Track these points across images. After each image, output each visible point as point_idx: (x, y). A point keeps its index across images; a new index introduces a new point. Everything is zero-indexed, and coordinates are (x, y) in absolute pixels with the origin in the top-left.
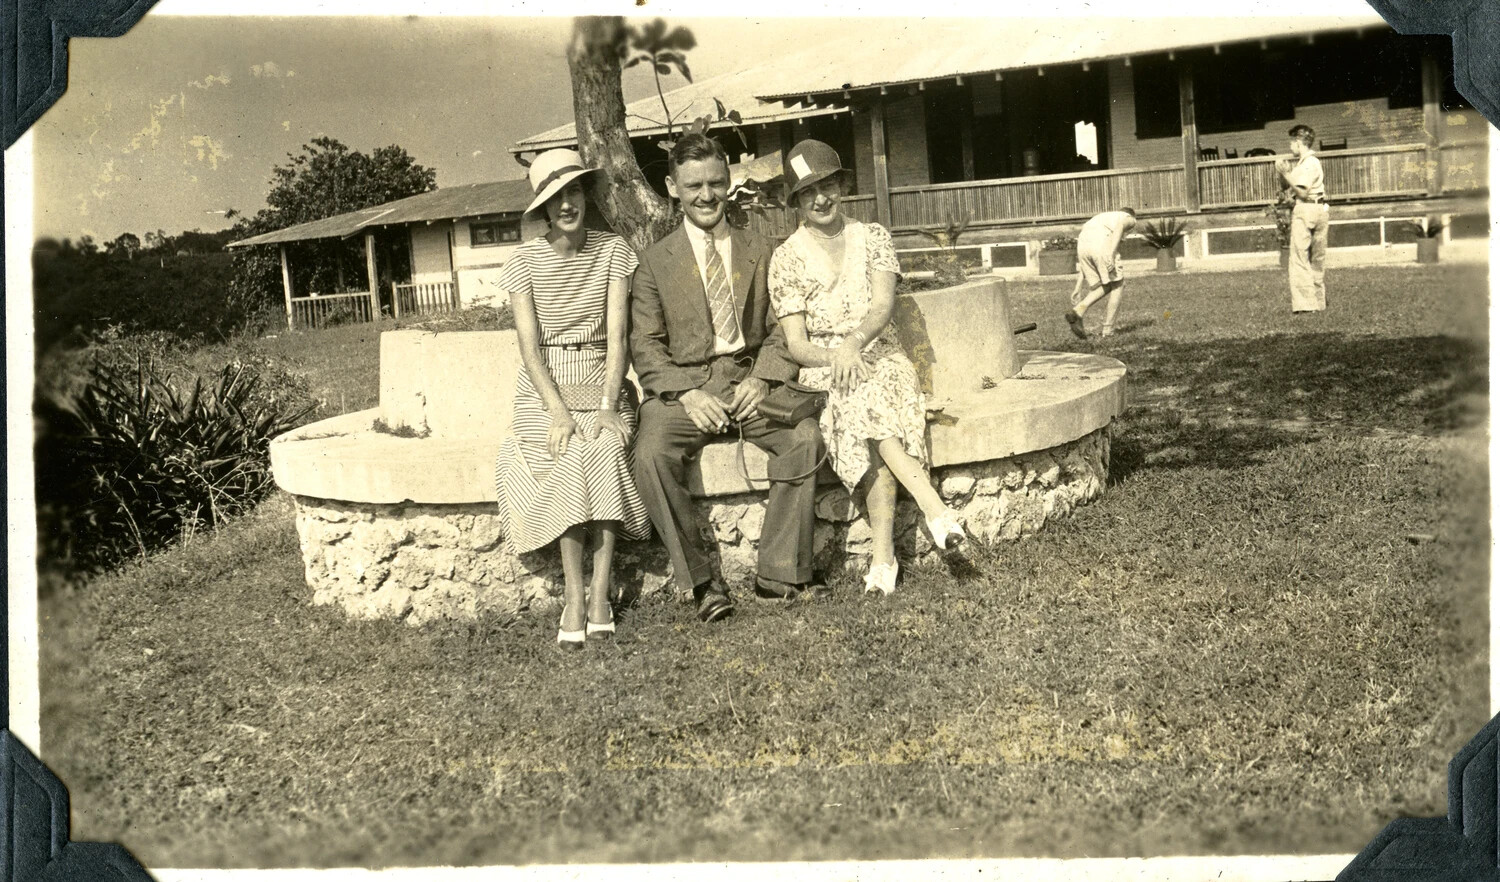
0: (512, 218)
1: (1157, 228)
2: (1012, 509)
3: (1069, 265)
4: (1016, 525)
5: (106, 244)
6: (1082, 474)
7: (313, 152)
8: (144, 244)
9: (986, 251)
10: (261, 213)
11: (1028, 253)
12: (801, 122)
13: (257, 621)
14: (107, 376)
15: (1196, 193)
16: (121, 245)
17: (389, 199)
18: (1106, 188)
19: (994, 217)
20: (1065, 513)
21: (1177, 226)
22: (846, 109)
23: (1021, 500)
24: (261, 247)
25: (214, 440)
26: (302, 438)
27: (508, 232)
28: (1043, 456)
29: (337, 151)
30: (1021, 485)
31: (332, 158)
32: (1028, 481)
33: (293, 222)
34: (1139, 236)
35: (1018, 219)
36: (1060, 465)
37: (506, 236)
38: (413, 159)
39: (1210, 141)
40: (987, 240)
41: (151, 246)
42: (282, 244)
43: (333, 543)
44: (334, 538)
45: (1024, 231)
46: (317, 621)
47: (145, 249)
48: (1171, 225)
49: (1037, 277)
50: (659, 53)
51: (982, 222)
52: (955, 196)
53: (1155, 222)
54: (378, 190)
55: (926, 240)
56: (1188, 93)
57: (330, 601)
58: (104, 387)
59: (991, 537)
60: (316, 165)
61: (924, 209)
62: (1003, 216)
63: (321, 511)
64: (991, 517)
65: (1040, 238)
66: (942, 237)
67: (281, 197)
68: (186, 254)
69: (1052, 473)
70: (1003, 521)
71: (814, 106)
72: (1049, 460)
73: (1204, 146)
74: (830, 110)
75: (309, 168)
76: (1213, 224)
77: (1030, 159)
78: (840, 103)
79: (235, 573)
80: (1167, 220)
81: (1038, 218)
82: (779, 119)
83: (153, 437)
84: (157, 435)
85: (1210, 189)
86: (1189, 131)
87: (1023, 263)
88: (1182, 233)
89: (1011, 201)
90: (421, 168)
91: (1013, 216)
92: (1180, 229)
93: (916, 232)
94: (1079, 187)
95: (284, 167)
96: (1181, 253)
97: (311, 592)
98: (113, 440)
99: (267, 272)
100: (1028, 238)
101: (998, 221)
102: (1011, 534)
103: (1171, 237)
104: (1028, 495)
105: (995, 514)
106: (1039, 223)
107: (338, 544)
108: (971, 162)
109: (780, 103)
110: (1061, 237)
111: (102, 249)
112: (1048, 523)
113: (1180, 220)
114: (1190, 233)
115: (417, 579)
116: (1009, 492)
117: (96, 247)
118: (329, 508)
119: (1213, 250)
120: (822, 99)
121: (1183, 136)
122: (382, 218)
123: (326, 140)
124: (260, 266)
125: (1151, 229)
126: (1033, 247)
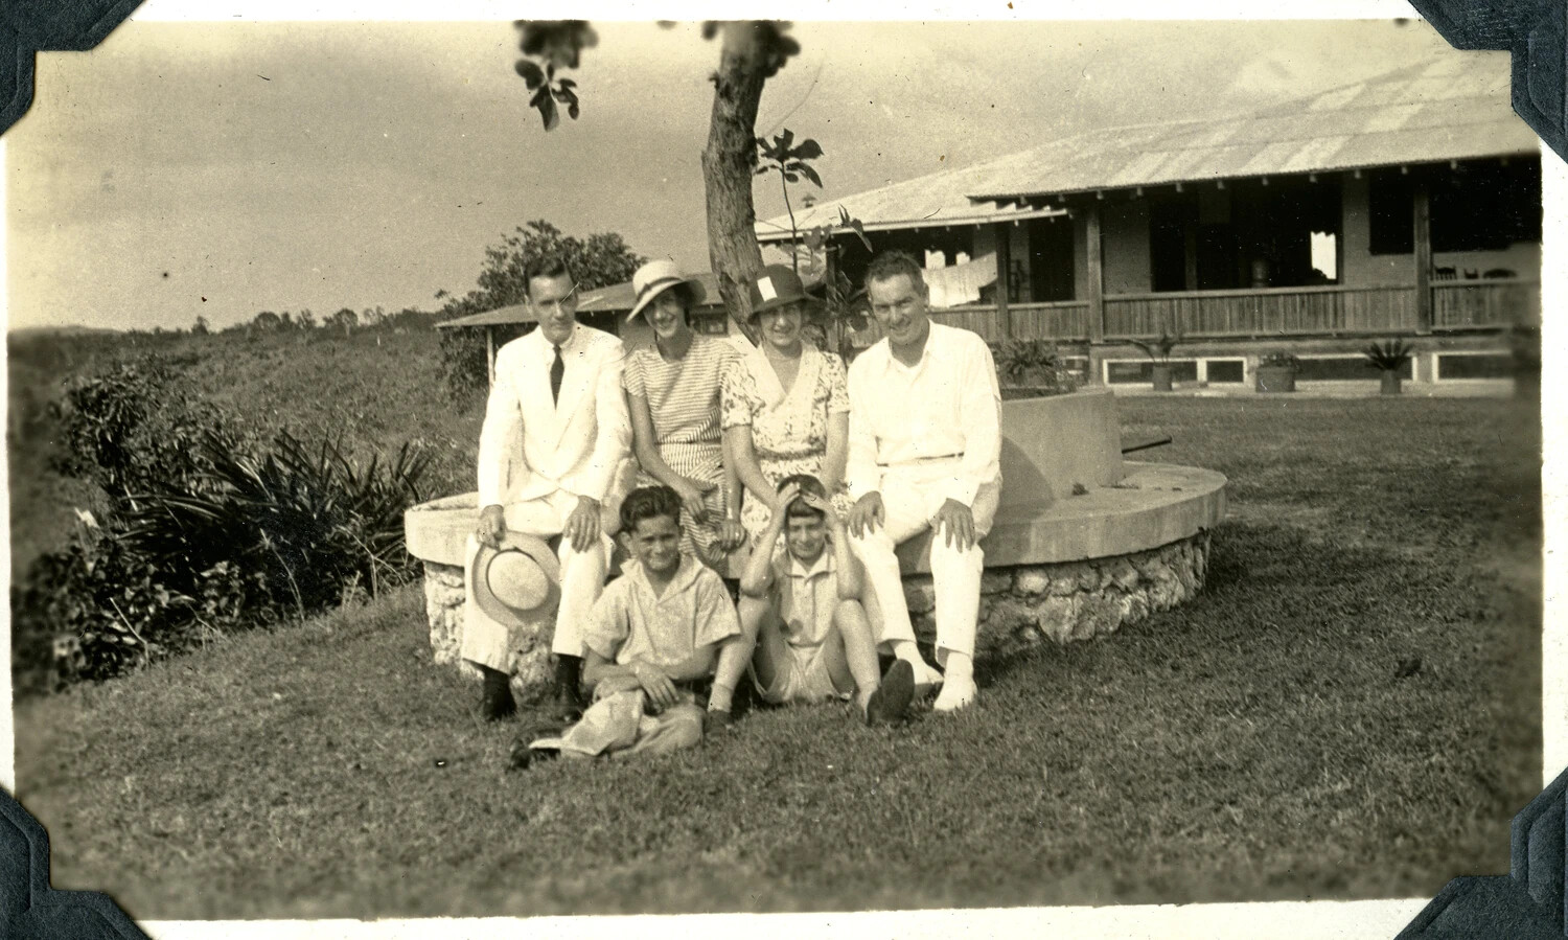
0: (719, 311)
1: (1383, 349)
2: (1085, 612)
3: (1288, 383)
4: (1090, 626)
5: (325, 319)
6: (1166, 582)
7: (527, 234)
8: (361, 320)
9: (1202, 365)
10: (471, 294)
11: (1245, 368)
12: (1017, 224)
13: (379, 676)
14: (292, 447)
15: (1426, 314)
16: (339, 320)
17: (599, 285)
18: (1331, 305)
19: (1211, 329)
20: (1143, 617)
21: (1403, 347)
22: (1064, 212)
23: (1097, 603)
24: (467, 329)
25: (387, 514)
26: (435, 508)
27: (715, 324)
28: (1121, 561)
29: (550, 235)
30: (1097, 588)
31: (545, 241)
32: (1105, 584)
33: (502, 305)
34: (1361, 355)
35: (1236, 333)
36: (1139, 572)
37: (712, 329)
38: (629, 247)
39: (1443, 260)
40: (1204, 353)
41: (369, 323)
42: (488, 326)
43: (453, 606)
44: (454, 601)
45: (1242, 346)
46: (434, 678)
47: (363, 326)
48: (1397, 347)
49: (1253, 394)
50: (786, 163)
51: (1199, 334)
52: (1172, 307)
53: (1381, 342)
54: (589, 276)
55: (1139, 351)
56: (1422, 210)
57: (447, 660)
58: (289, 457)
59: (1062, 636)
60: (529, 248)
61: (1138, 319)
62: (1221, 328)
63: (444, 576)
64: (1064, 616)
65: (1259, 353)
66: (1154, 348)
67: (494, 279)
68: (403, 332)
69: (1129, 578)
70: (1075, 622)
71: (1030, 208)
72: (1124, 564)
73: (1440, 265)
74: (1046, 212)
75: (521, 252)
76: (1444, 346)
77: (1259, 272)
78: (1056, 206)
79: (375, 634)
80: (1393, 341)
81: (1257, 332)
82: (994, 219)
83: (328, 507)
84: (332, 506)
85: (1443, 309)
86: (1423, 246)
87: (1239, 377)
88: (1409, 354)
89: (1230, 314)
90: (634, 256)
91: (1231, 328)
92: (1407, 350)
93: (1128, 342)
94: (1303, 302)
95: (495, 249)
96: (1408, 375)
97: (432, 651)
98: (289, 509)
99: (473, 354)
100: (1245, 353)
101: (1215, 334)
102: (1083, 635)
103: (1397, 358)
104: (1104, 597)
105: (1068, 613)
106: (1259, 338)
107: (458, 608)
108: (1194, 273)
109: (993, 204)
110: (1280, 354)
111: (321, 323)
112: (1124, 627)
113: (1406, 341)
114: (1418, 355)
115: (523, 644)
116: (1084, 594)
117: (314, 321)
118: (450, 574)
119: (1443, 374)
120: (1038, 201)
121: (1416, 252)
122: (590, 305)
123: (542, 222)
124: (466, 348)
125: (1376, 349)
126: (1248, 363)
